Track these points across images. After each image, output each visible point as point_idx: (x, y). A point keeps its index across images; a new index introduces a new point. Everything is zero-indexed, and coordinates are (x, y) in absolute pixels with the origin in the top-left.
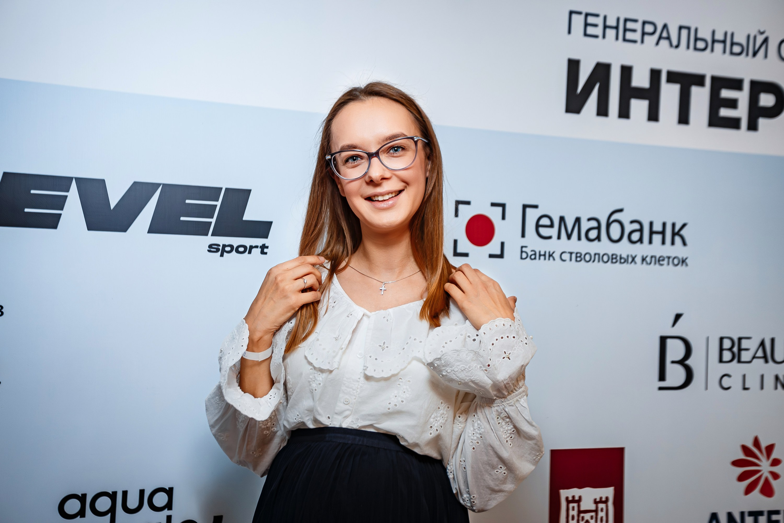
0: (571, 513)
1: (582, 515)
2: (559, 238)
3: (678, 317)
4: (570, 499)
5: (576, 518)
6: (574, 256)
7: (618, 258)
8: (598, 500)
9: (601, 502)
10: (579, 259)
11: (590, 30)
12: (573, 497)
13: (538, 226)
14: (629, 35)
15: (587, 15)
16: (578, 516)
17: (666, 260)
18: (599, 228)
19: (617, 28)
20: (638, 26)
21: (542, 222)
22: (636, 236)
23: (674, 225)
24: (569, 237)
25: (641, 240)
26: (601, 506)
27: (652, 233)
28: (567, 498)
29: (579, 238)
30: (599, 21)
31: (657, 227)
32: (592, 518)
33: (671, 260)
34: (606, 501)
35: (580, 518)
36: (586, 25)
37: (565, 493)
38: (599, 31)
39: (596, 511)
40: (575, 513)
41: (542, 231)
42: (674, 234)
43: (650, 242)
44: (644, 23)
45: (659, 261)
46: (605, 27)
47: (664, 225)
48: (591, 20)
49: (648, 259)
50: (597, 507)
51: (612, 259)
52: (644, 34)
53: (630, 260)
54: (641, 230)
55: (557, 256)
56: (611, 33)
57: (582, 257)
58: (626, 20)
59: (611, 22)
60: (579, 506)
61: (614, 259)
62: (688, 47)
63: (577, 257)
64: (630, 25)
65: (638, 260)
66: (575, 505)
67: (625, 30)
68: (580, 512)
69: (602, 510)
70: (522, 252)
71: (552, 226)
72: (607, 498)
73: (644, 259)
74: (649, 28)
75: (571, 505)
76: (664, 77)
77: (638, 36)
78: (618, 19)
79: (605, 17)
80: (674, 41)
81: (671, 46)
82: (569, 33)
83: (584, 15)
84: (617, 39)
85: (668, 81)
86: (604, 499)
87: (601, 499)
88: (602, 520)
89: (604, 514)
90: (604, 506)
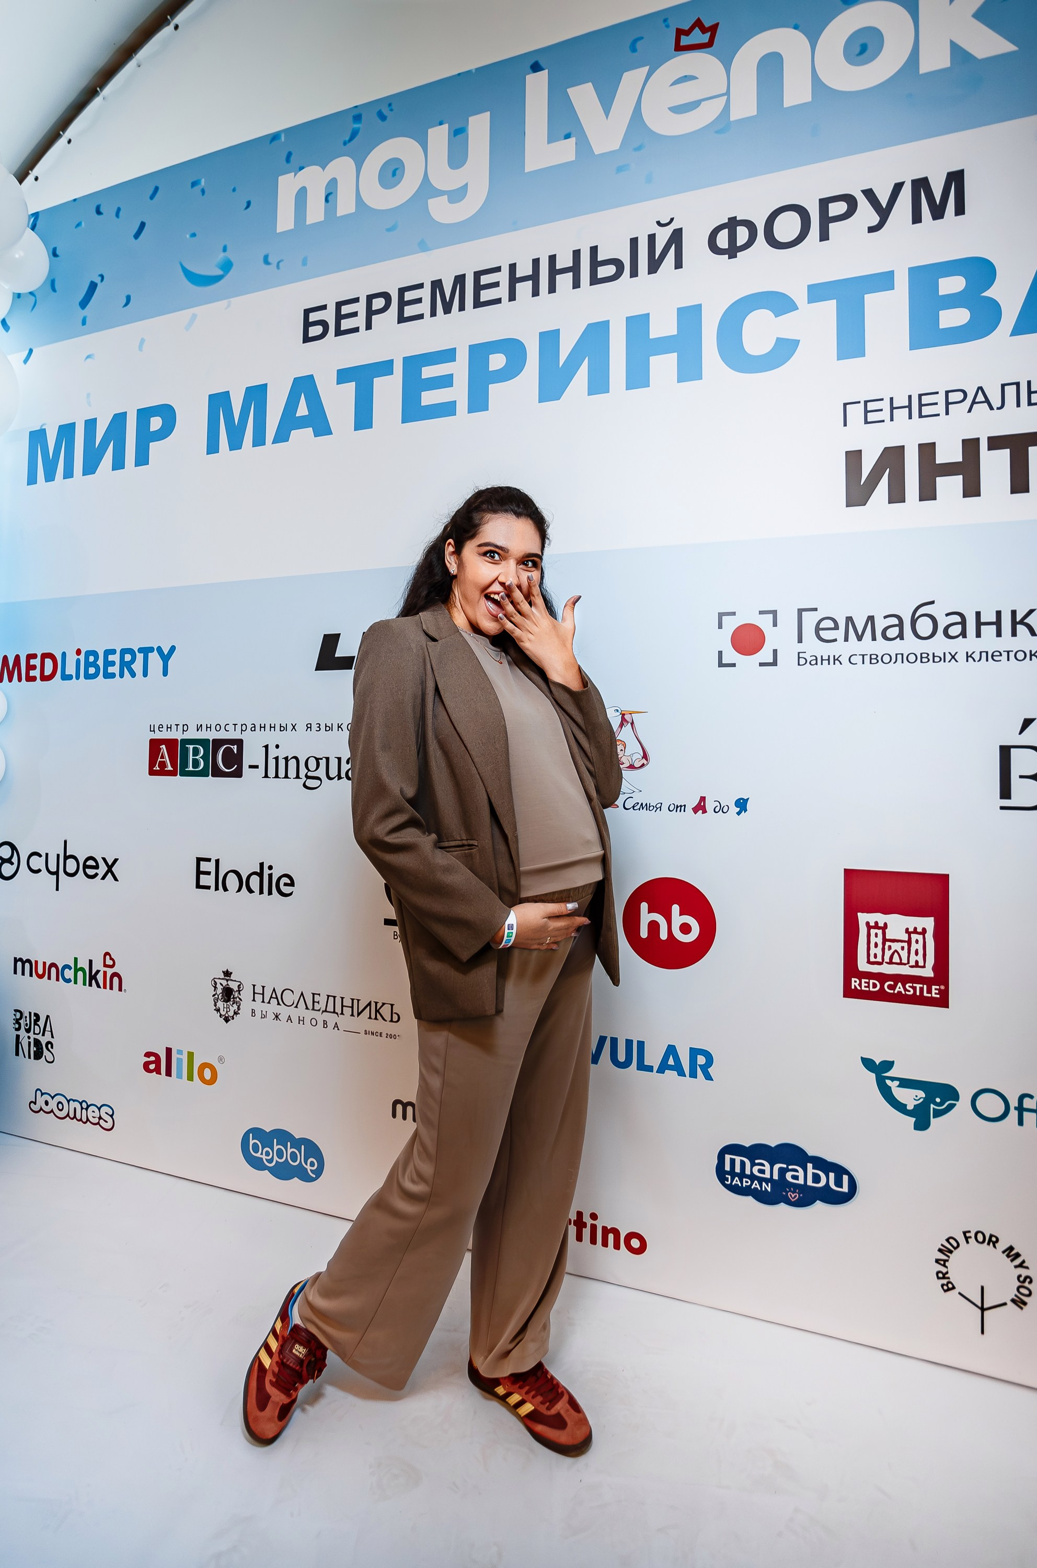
0: (873, 940)
1: (888, 944)
2: (846, 639)
3: (1027, 723)
4: (872, 924)
5: (880, 946)
6: (867, 658)
7: (931, 657)
8: (911, 930)
9: (915, 931)
10: (874, 661)
11: (871, 416)
12: (876, 923)
13: (818, 629)
14: (926, 410)
15: (866, 402)
16: (884, 944)
17: (1005, 654)
18: (901, 625)
19: (909, 406)
20: (941, 399)
21: (824, 624)
22: (955, 630)
23: (1014, 613)
24: (860, 638)
25: (964, 634)
26: (914, 937)
27: (979, 624)
28: (868, 923)
29: (874, 639)
30: (885, 405)
31: (988, 616)
32: (903, 948)
33: (1012, 655)
35: (886, 947)
36: (866, 411)
37: (863, 918)
38: (885, 415)
39: (909, 942)
40: (879, 940)
41: (824, 634)
42: (1014, 623)
43: (978, 635)
44: (947, 393)
45: (993, 656)
46: (892, 408)
47: (999, 613)
48: (871, 406)
49: (976, 656)
50: (910, 938)
51: (922, 658)
52: (948, 403)
53: (948, 657)
54: (963, 623)
55: (845, 659)
56: (901, 414)
57: (879, 658)
58: (920, 396)
59: (901, 401)
60: (884, 934)
61: (923, 658)
62: (1018, 405)
63: (871, 659)
64: (926, 400)
65: (961, 657)
66: (880, 932)
67: (921, 406)
68: (885, 940)
69: (917, 942)
70: (799, 658)
71: (836, 627)
72: (924, 931)
73: (969, 656)
74: (953, 397)
75: (873, 931)
76: (984, 445)
77: (941, 409)
78: (910, 397)
79: (892, 399)
80: (996, 402)
81: (991, 408)
82: (845, 425)
83: (862, 403)
84: (910, 418)
85: (991, 448)
86: (919, 930)
87: (915, 929)
88: (917, 953)
89: (920, 947)
90: (920, 938)
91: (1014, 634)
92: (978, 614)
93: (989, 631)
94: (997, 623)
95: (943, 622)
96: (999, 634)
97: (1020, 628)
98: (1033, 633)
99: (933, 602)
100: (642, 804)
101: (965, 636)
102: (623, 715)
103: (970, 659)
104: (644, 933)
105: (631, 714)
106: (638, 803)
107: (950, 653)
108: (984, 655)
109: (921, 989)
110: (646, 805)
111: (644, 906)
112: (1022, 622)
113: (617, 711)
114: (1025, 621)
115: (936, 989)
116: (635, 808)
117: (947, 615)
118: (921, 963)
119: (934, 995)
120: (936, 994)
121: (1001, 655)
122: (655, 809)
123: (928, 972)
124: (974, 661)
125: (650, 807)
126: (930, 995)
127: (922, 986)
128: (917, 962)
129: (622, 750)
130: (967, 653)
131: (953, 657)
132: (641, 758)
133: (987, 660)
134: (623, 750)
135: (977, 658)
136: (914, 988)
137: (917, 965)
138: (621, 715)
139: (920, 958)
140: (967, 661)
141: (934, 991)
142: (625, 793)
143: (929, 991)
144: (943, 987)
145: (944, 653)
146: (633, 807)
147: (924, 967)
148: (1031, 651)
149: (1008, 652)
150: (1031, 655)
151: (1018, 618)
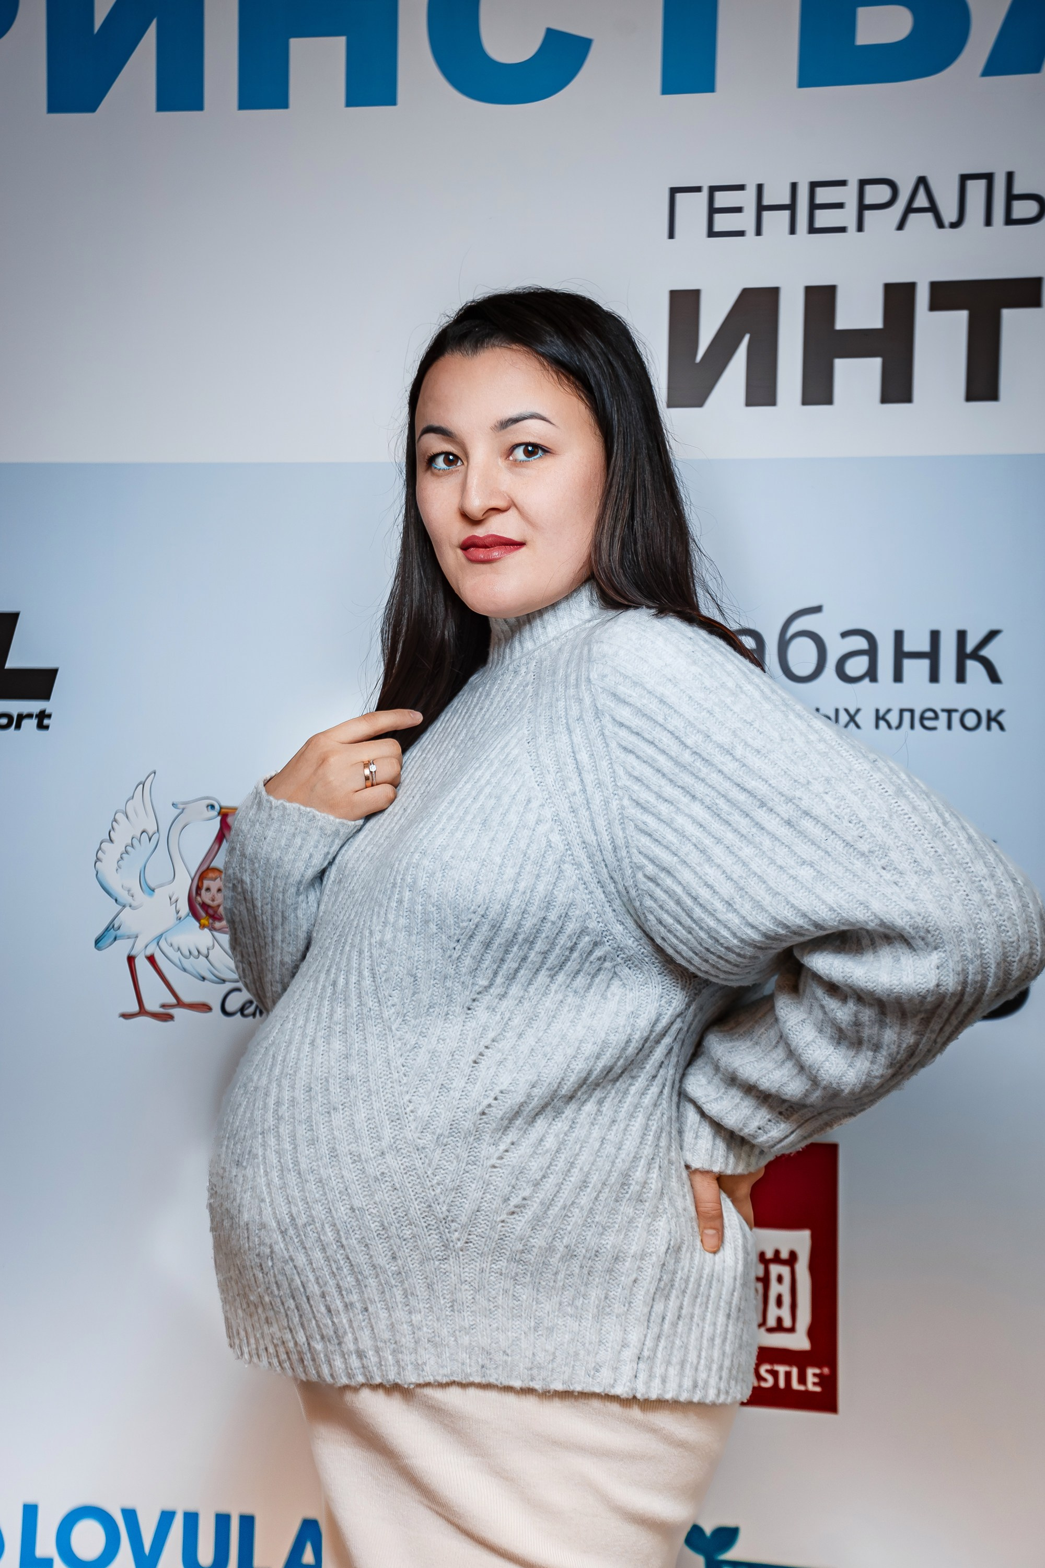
8: (769, 1255)
11: (722, 222)
14: (824, 218)
15: (713, 190)
17: (943, 716)
18: (760, 652)
19: (792, 207)
20: (849, 195)
22: (857, 666)
23: (962, 636)
25: (872, 674)
26: (775, 1269)
27: (900, 655)
30: (747, 199)
31: (917, 641)
33: (956, 717)
34: (792, 1259)
36: (713, 211)
38: (746, 221)
39: (766, 1281)
42: (962, 656)
43: (898, 677)
44: (863, 183)
45: (922, 718)
46: (761, 208)
47: (935, 636)
48: (722, 200)
49: (893, 718)
50: (767, 1272)
52: (863, 207)
53: (844, 718)
54: (872, 652)
56: (776, 221)
58: (814, 186)
59: (777, 194)
62: (988, 222)
64: (823, 196)
65: (866, 718)
67: (814, 207)
69: (780, 1279)
72: (793, 1256)
73: (880, 718)
74: (877, 194)
76: (922, 297)
77: (848, 217)
78: (794, 186)
79: (760, 188)
80: (949, 213)
81: (940, 224)
82: (671, 235)
83: (705, 192)
84: (793, 231)
85: (935, 305)
86: (784, 1255)
87: (777, 1253)
88: (779, 1303)
89: (785, 1289)
90: (785, 1271)
91: (961, 677)
92: (899, 636)
93: (917, 669)
94: (933, 655)
95: (835, 651)
96: (934, 677)
97: (972, 666)
98: (994, 677)
99: (818, 609)
101: (874, 679)
102: (224, 817)
103: (882, 724)
107: (847, 711)
108: (907, 716)
109: (788, 1375)
112: (975, 655)
113: (213, 807)
114: (983, 653)
115: (815, 1375)
117: (845, 635)
118: (787, 1323)
119: (811, 1387)
120: (815, 1384)
121: (936, 717)
123: (799, 1341)
124: (890, 726)
126: (802, 1388)
127: (787, 1368)
128: (779, 1320)
129: (219, 890)
130: (877, 711)
131: (852, 718)
133: (912, 727)
135: (894, 721)
136: (775, 1374)
137: (779, 1327)
138: (220, 817)
139: (785, 1313)
140: (877, 726)
141: (810, 1379)
142: (224, 981)
143: (802, 1379)
144: (826, 1371)
145: (837, 711)
147: (792, 1330)
148: (989, 712)
149: (949, 712)
150: (990, 719)
151: (970, 646)
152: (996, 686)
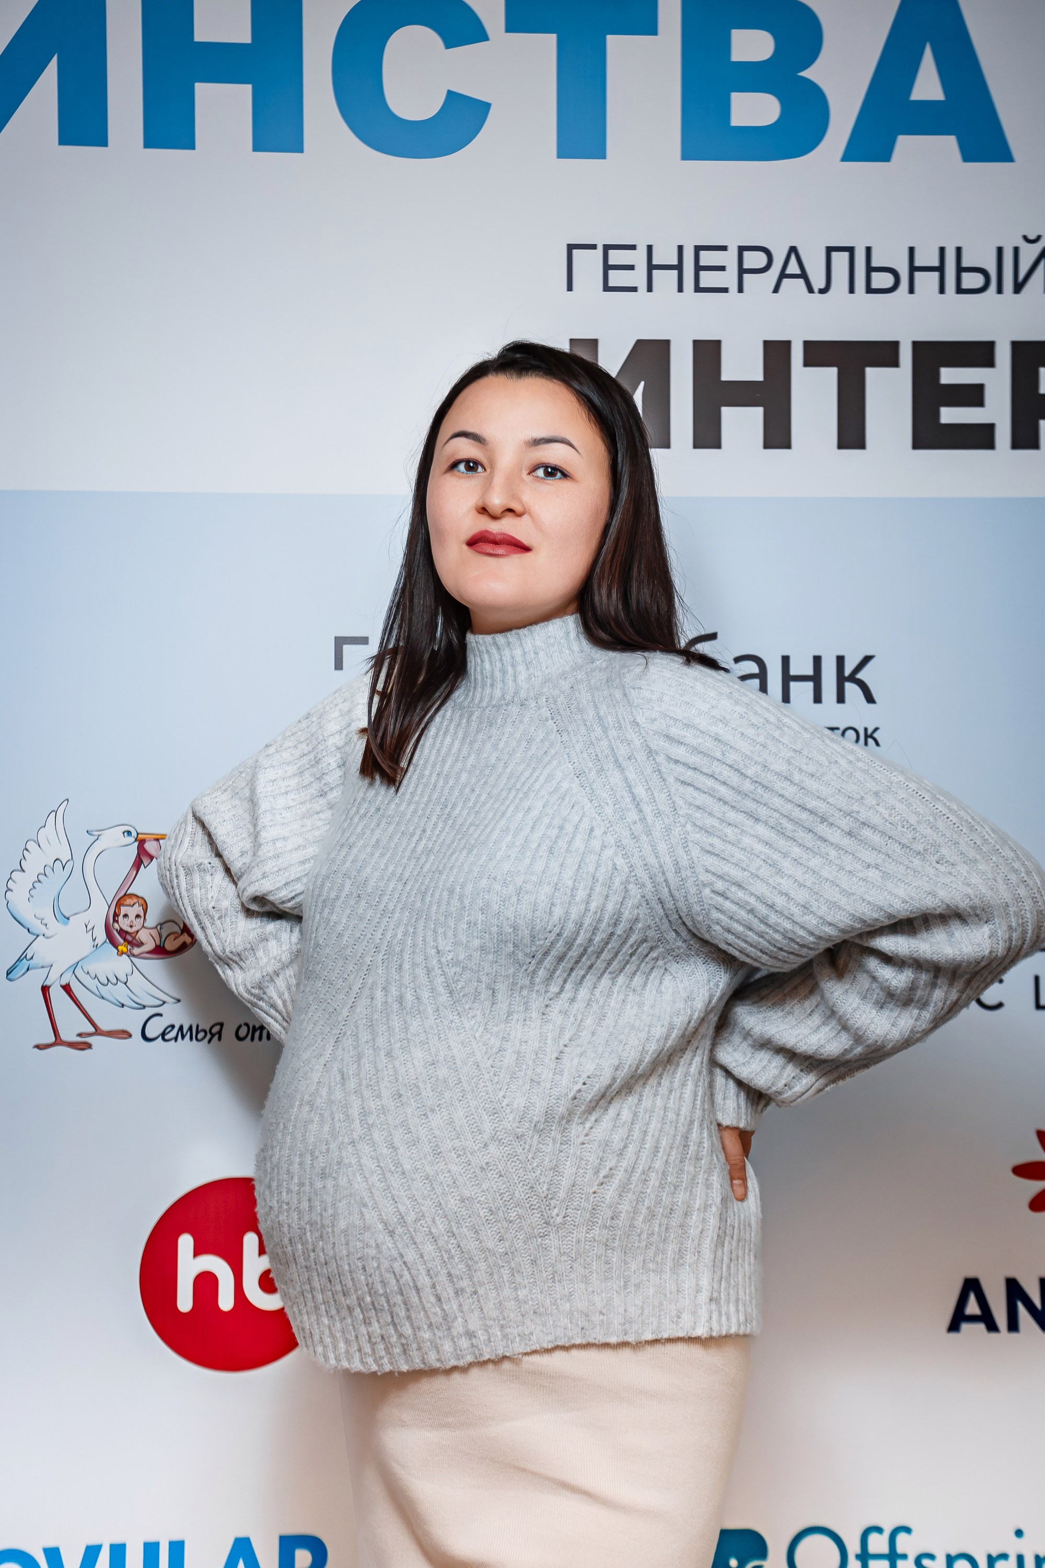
11: (616, 278)
14: (707, 279)
15: (607, 248)
19: (679, 267)
20: (729, 259)
23: (840, 660)
27: (787, 678)
30: (638, 258)
31: (802, 666)
36: (607, 267)
38: (638, 277)
42: (841, 680)
43: (786, 698)
44: (742, 249)
46: (651, 267)
47: (817, 660)
48: (615, 257)
52: (742, 271)
54: (762, 676)
56: (665, 280)
58: (698, 249)
59: (665, 255)
62: (852, 290)
64: (707, 258)
67: (698, 268)
74: (754, 260)
76: (797, 355)
77: (729, 278)
78: (680, 248)
79: (650, 248)
80: (818, 282)
81: (811, 290)
82: (570, 288)
83: (600, 250)
84: (680, 289)
85: (809, 362)
91: (841, 699)
92: (786, 660)
93: (802, 691)
94: (816, 678)
96: (818, 699)
97: (851, 689)
98: (870, 699)
99: (715, 636)
100: (181, 1028)
102: (141, 843)
104: (185, 1302)
105: (157, 840)
106: (173, 1027)
110: (190, 1028)
111: (186, 1243)
112: (853, 678)
113: (129, 833)
114: (859, 676)
116: (167, 1037)
117: (739, 660)
122: (209, 1036)
125: (197, 1032)
129: (138, 916)
132: (180, 932)
134: (142, 914)
138: (137, 844)
142: (144, 1007)
146: (163, 1035)
148: (866, 729)
150: (867, 736)
151: (848, 671)
152: (872, 705)
